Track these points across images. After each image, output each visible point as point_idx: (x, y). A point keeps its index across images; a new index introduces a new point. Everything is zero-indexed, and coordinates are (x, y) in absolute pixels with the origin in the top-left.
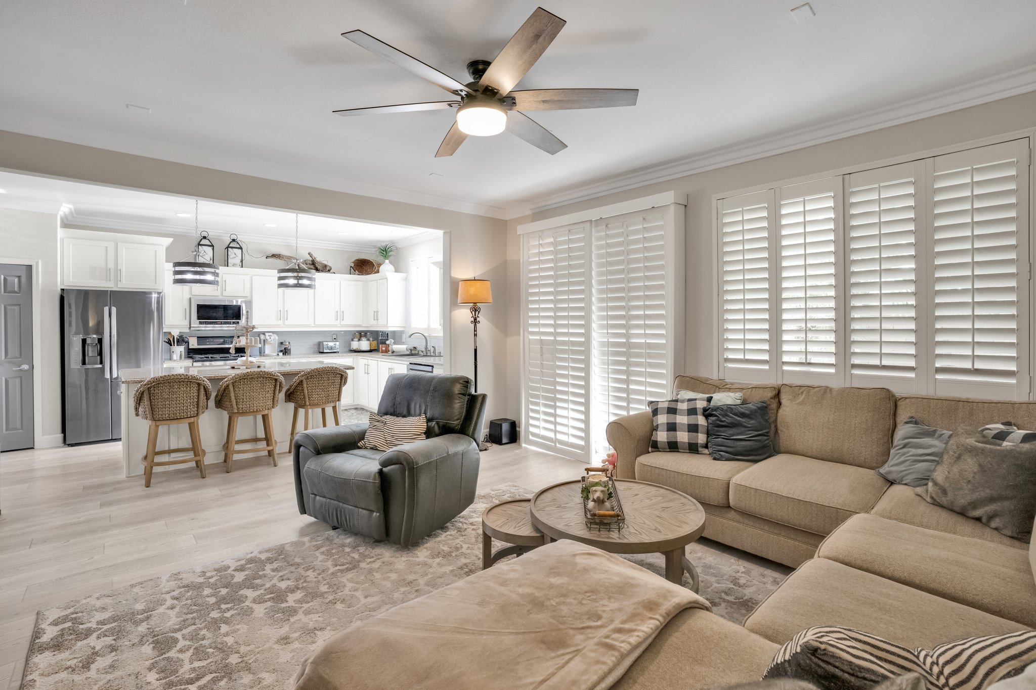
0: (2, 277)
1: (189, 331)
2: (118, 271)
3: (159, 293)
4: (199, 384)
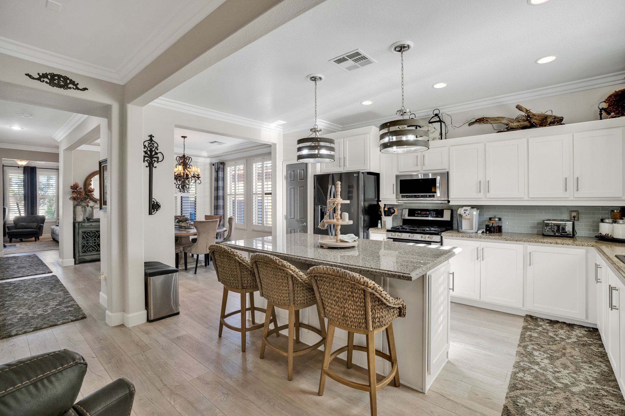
0: (299, 171)
2: (344, 159)
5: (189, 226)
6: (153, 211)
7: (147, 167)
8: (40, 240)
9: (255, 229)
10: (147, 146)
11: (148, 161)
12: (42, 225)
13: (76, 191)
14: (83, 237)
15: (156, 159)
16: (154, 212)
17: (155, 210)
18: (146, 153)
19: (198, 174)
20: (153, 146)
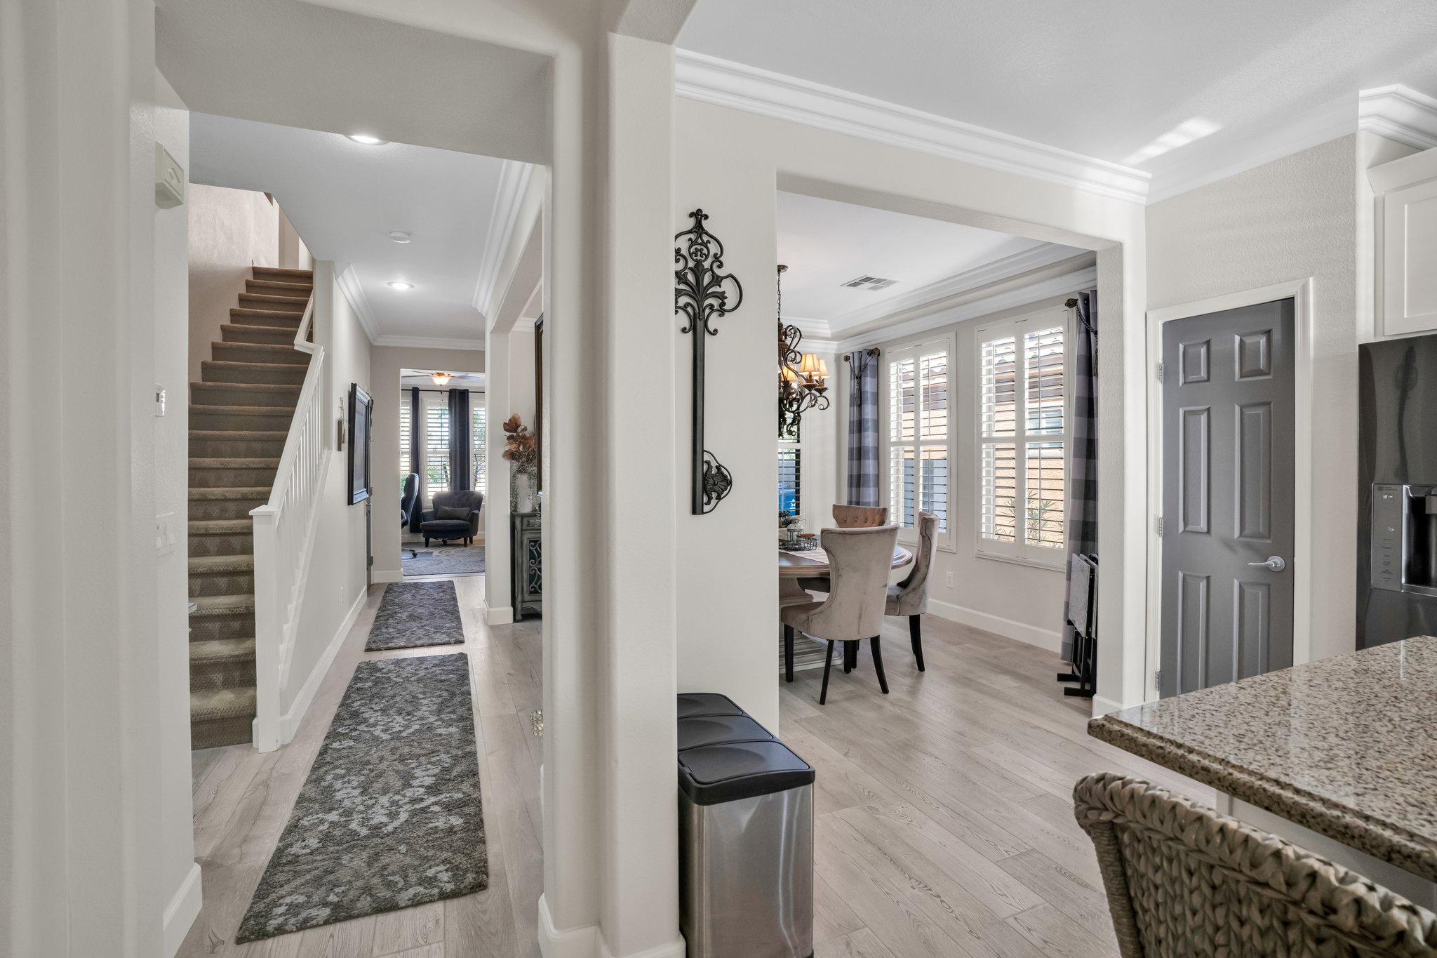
0: (1237, 338)
5: (797, 541)
6: (705, 499)
7: (684, 330)
8: (474, 543)
9: (989, 552)
10: (684, 252)
11: (689, 309)
12: (476, 512)
13: (515, 434)
14: (531, 551)
15: (715, 302)
16: (708, 503)
17: (714, 495)
18: (680, 277)
19: (820, 378)
20: (705, 251)
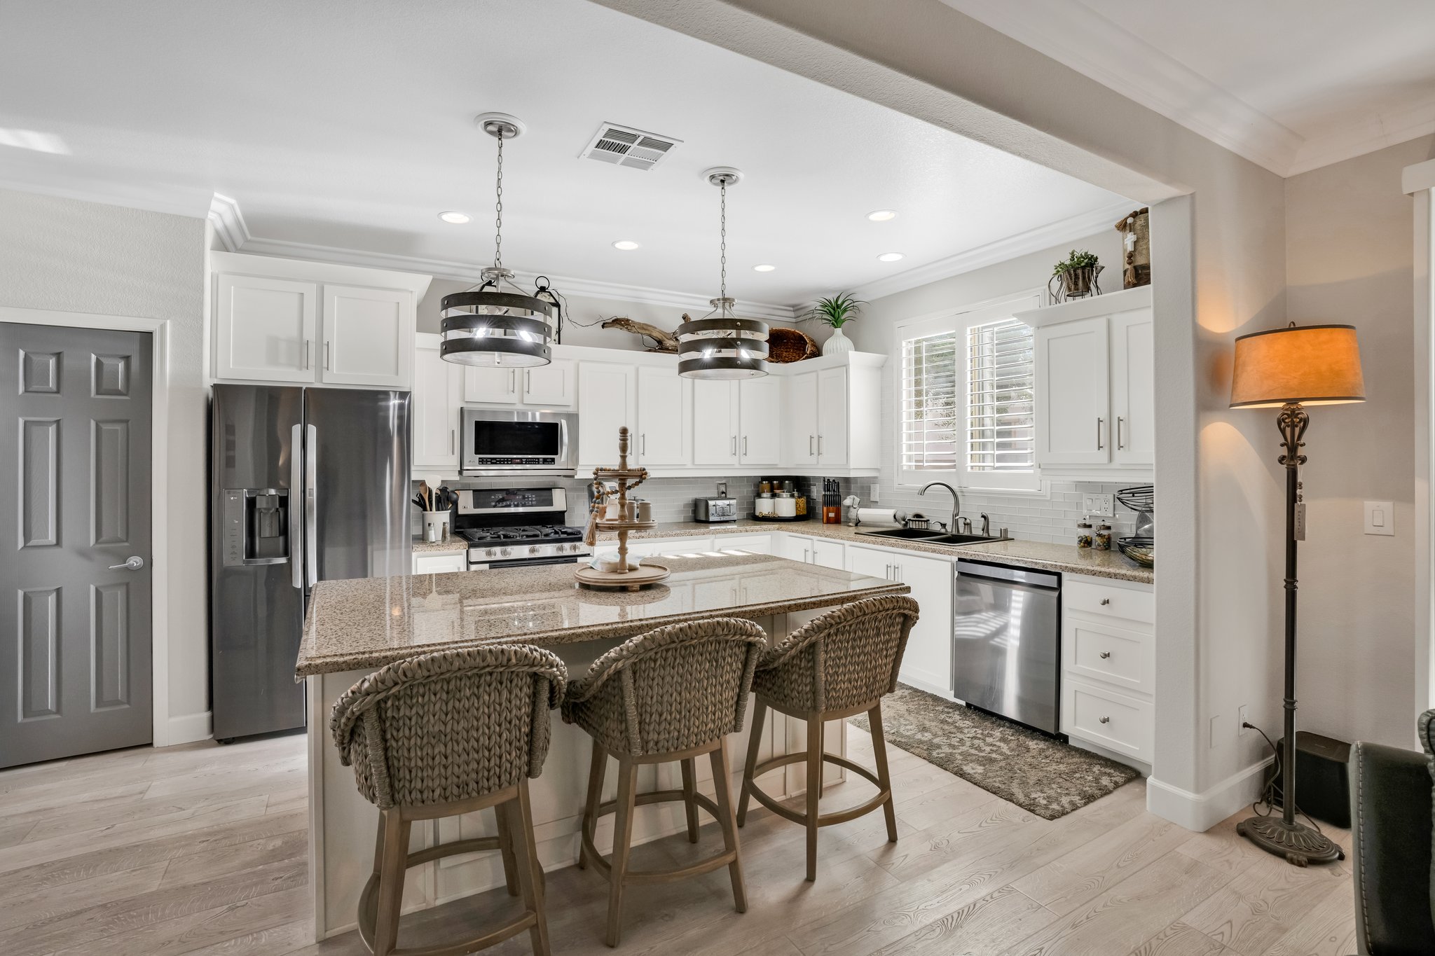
0: (93, 357)
1: (457, 478)
2: (323, 346)
3: (403, 395)
4: (536, 678)
